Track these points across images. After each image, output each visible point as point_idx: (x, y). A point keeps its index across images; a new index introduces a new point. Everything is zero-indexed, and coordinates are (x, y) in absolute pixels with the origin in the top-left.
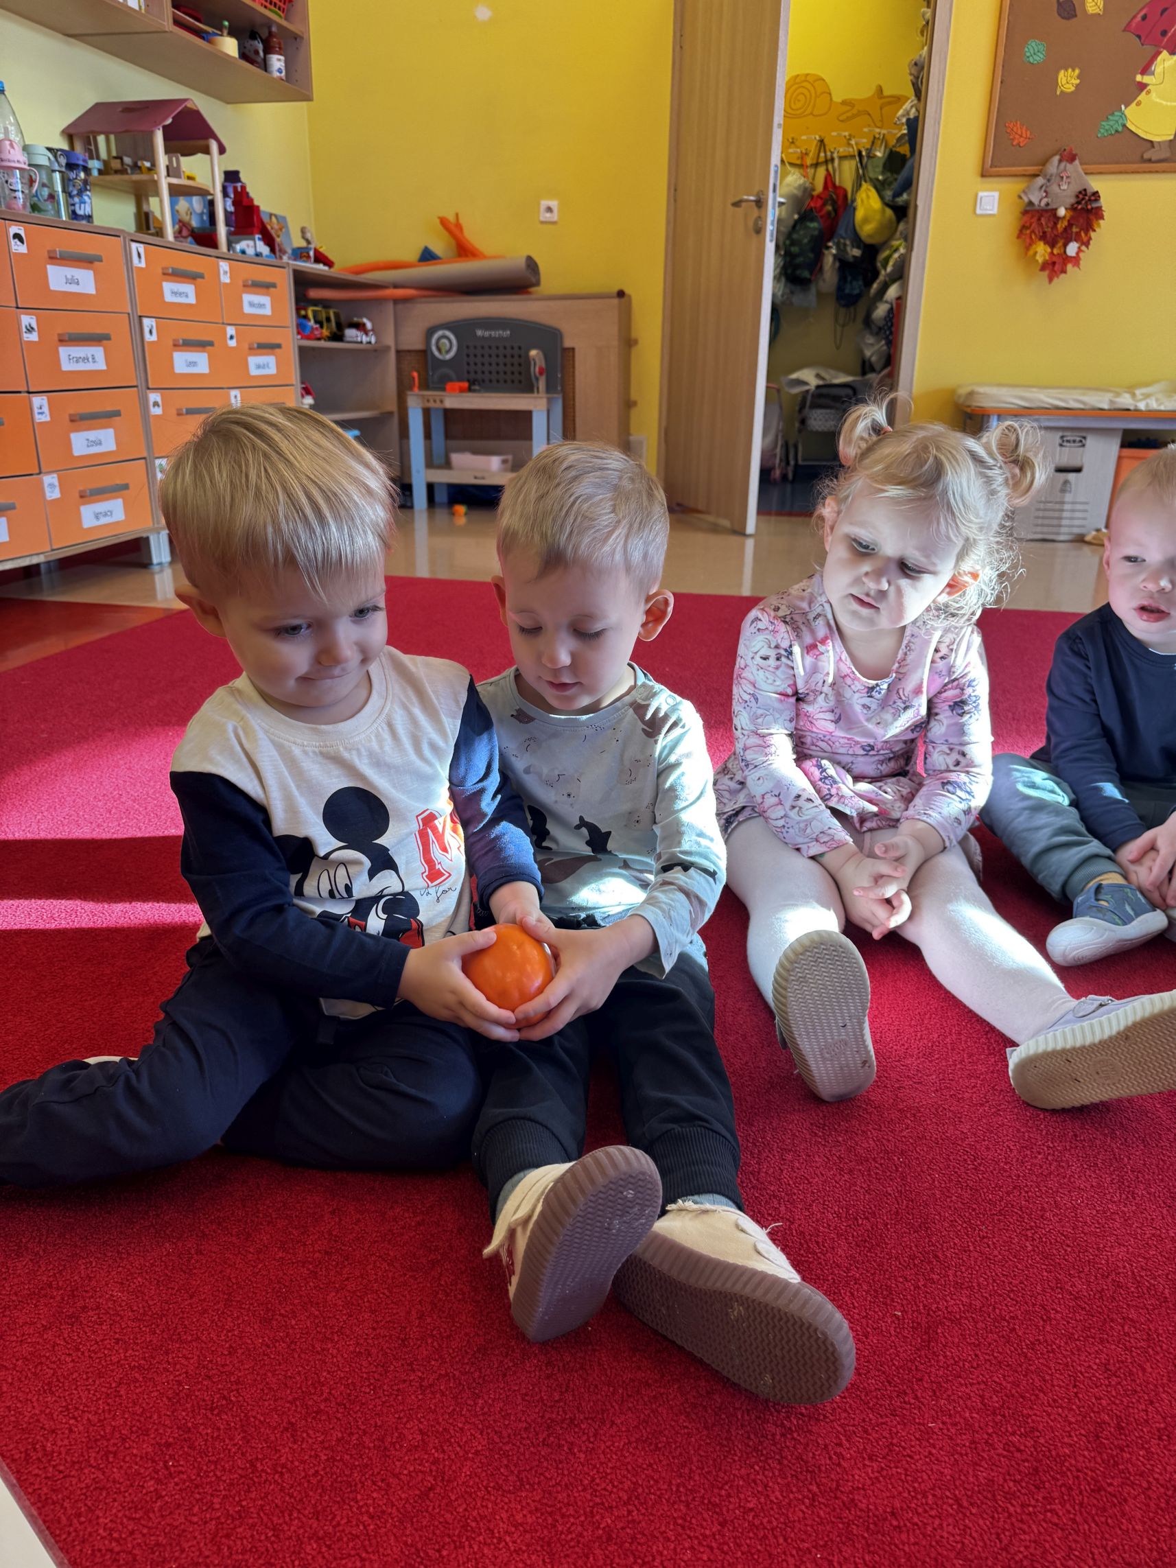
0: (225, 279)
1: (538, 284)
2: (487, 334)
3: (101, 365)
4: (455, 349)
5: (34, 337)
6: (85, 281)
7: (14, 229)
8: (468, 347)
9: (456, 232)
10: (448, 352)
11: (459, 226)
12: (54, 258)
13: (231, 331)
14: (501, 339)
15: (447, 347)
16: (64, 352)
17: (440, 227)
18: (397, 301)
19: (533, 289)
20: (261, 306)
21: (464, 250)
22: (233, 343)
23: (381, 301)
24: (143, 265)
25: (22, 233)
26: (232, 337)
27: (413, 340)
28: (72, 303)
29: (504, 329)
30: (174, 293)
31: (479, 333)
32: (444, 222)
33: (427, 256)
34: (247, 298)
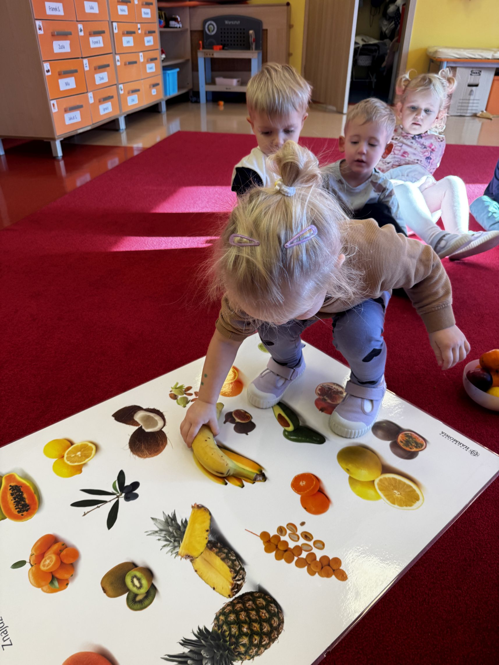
0: (136, 2)
2: (230, 23)
3: (101, 45)
5: (82, 34)
6: (95, 8)
8: (221, 29)
13: (139, 26)
14: (236, 25)
15: (212, 29)
16: (91, 39)
18: (191, 7)
20: (147, 14)
22: (140, 32)
23: (183, 7)
26: (139, 29)
27: (198, 27)
28: (93, 18)
29: (237, 20)
30: (121, 10)
31: (226, 22)
34: (143, 10)
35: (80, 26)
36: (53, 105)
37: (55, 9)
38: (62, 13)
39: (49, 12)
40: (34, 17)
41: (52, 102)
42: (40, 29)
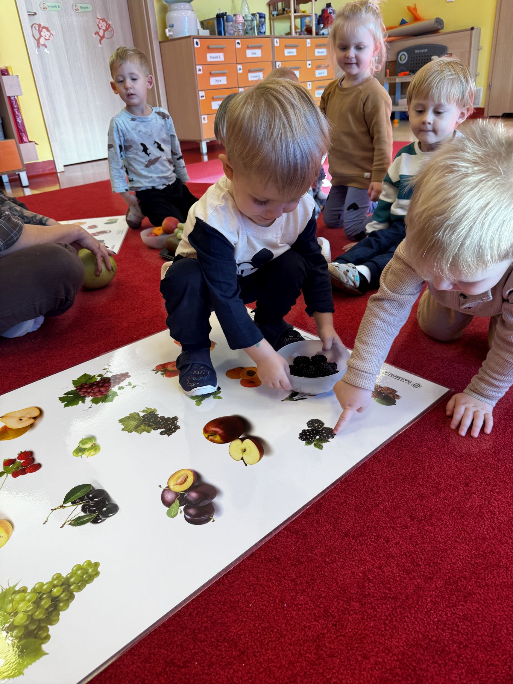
0: (309, 45)
1: (442, 28)
2: (419, 51)
4: (407, 59)
5: (241, 71)
6: (258, 53)
7: (237, 41)
8: (412, 58)
9: (414, 12)
10: (404, 60)
11: (415, 9)
12: (248, 48)
13: (309, 62)
14: (424, 53)
15: (404, 58)
16: (250, 75)
17: (408, 11)
19: (440, 31)
20: (322, 52)
21: (416, 19)
22: (310, 67)
24: (278, 45)
25: (240, 42)
26: (309, 65)
27: (393, 57)
28: (254, 61)
29: (425, 49)
30: (288, 53)
31: (416, 51)
32: (409, 8)
33: (403, 22)
34: (317, 50)
35: (239, 67)
36: (204, 118)
37: (217, 57)
38: (222, 59)
39: (209, 59)
40: (195, 63)
41: (203, 117)
42: (200, 70)
